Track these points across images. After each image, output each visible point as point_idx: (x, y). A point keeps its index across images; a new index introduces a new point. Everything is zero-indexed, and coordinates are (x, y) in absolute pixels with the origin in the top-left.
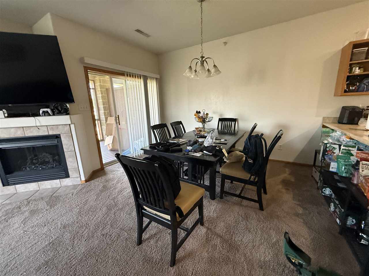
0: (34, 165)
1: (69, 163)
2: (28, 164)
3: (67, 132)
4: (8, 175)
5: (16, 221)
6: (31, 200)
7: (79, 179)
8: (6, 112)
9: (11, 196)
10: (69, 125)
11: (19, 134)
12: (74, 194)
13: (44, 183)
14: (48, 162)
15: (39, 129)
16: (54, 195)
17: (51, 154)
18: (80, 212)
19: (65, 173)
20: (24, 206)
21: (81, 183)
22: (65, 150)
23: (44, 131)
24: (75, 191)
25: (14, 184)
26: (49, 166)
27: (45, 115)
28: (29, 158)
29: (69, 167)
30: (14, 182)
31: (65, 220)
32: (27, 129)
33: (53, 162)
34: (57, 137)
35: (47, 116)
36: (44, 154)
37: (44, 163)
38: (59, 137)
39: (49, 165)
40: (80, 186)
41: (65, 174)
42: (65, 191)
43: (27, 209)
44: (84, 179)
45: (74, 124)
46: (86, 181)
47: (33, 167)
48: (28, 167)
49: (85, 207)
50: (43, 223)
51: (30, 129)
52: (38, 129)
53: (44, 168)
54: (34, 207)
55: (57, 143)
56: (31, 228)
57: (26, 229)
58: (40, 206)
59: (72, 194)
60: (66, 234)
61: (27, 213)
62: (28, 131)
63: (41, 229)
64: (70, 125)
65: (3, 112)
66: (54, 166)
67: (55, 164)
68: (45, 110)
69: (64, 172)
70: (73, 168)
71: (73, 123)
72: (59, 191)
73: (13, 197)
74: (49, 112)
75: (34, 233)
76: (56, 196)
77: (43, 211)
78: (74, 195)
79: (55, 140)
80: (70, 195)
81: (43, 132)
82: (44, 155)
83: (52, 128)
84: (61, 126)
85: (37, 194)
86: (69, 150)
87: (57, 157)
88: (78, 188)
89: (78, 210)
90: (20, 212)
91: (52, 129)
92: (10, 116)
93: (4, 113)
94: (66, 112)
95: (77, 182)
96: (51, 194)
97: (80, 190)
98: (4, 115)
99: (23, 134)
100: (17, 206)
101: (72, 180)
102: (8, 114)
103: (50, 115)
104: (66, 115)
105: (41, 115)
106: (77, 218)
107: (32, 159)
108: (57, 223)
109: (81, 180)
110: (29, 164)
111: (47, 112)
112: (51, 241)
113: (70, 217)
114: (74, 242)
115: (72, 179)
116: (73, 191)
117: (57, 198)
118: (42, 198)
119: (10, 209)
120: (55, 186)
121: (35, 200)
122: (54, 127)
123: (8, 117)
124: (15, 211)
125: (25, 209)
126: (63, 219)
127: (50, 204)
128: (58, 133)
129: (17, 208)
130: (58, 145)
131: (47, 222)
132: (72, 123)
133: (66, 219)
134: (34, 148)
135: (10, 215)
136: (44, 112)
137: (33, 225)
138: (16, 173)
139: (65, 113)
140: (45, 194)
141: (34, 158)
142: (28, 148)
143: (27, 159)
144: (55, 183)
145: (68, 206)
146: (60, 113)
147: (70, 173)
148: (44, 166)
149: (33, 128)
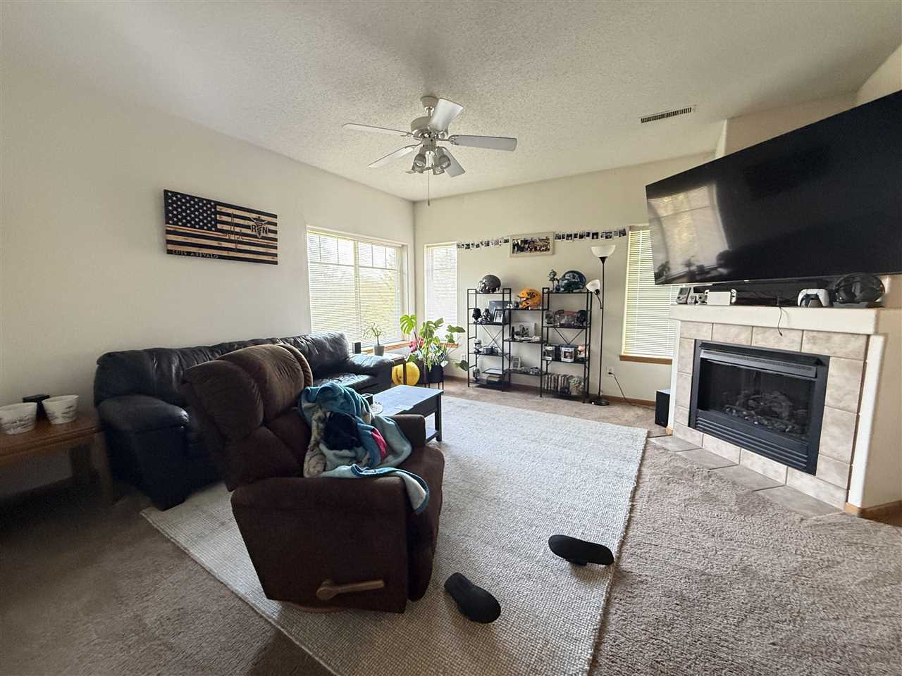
0: (747, 409)
1: (828, 438)
2: (737, 403)
3: (852, 356)
4: (700, 411)
5: (678, 493)
6: (716, 474)
7: (842, 495)
8: (735, 295)
9: (690, 448)
10: (865, 337)
11: (742, 340)
12: (808, 521)
13: (753, 456)
14: (778, 416)
15: (781, 335)
16: (760, 493)
17: (790, 399)
18: (797, 573)
19: (806, 458)
20: (700, 478)
21: (842, 508)
22: (828, 400)
23: (793, 341)
24: (814, 518)
25: (704, 431)
26: (775, 425)
27: (807, 305)
28: (743, 392)
29: (822, 449)
30: (706, 428)
31: (754, 558)
32: (758, 332)
33: (789, 420)
34: (820, 362)
35: (811, 307)
36: (777, 394)
37: (769, 413)
38: (825, 362)
39: (777, 422)
40: (837, 513)
41: (805, 461)
42: (788, 500)
43: (702, 485)
44: (858, 504)
45: (886, 335)
46: (863, 513)
47: (745, 413)
48: (735, 409)
49: (819, 572)
50: (711, 528)
51: (764, 333)
52: (779, 335)
53: (763, 424)
54: (714, 489)
55: (814, 376)
56: (691, 521)
57: (684, 516)
58: (722, 496)
59: (802, 520)
60: (740, 587)
61: (698, 490)
62: (759, 337)
63: (704, 536)
64: (868, 336)
65: (732, 293)
66: (787, 430)
67: (790, 427)
68: (812, 292)
69: (806, 456)
70: (835, 455)
71: (881, 331)
72: (774, 491)
73: (694, 452)
74: (820, 298)
75: (691, 534)
76: (763, 498)
77: (723, 508)
78: (805, 524)
79: (810, 369)
80: (798, 517)
81: (788, 344)
82: (775, 398)
83: (814, 336)
84: (840, 336)
85: (731, 470)
86: (841, 405)
87: (801, 412)
88: (827, 515)
89: (795, 564)
90: (690, 483)
91: (814, 340)
92: (741, 302)
93: (732, 296)
94: (872, 299)
95: (834, 498)
96: (757, 488)
97: (830, 524)
98: (731, 299)
99: (747, 342)
100: (690, 470)
101: (818, 486)
102: (737, 299)
103: (820, 305)
104: (869, 307)
105: (797, 305)
106: (783, 579)
107: (748, 397)
108: (734, 550)
109: (847, 501)
110: (739, 405)
111: (816, 297)
112: (706, 571)
113: (768, 562)
114: (746, 616)
115: (822, 484)
116: (809, 513)
117: (764, 503)
118: (734, 483)
119: (681, 468)
120: (771, 475)
121: (721, 479)
122: (821, 335)
123: (736, 304)
124: (686, 475)
125: (699, 483)
126: (749, 553)
127: (742, 505)
128: (826, 352)
129: (689, 473)
130: (814, 382)
131: (719, 533)
132: (876, 333)
133: (757, 560)
134: (758, 375)
135: (676, 478)
136: (807, 296)
137: (696, 517)
138: (712, 413)
139: (866, 303)
140: (743, 479)
141: (753, 397)
142: (749, 372)
143: (739, 393)
144: (775, 470)
145: (775, 536)
146: (851, 301)
147: (821, 465)
148: (767, 420)
149: (772, 330)
